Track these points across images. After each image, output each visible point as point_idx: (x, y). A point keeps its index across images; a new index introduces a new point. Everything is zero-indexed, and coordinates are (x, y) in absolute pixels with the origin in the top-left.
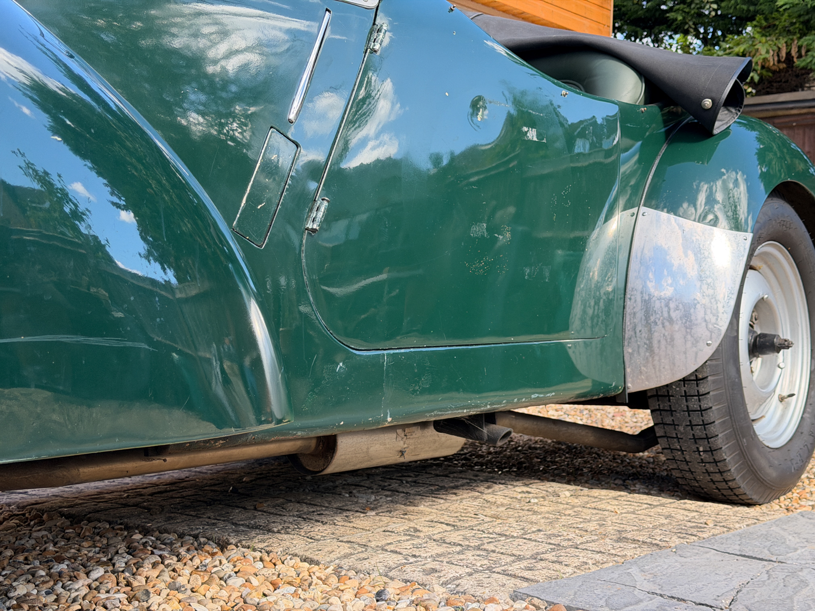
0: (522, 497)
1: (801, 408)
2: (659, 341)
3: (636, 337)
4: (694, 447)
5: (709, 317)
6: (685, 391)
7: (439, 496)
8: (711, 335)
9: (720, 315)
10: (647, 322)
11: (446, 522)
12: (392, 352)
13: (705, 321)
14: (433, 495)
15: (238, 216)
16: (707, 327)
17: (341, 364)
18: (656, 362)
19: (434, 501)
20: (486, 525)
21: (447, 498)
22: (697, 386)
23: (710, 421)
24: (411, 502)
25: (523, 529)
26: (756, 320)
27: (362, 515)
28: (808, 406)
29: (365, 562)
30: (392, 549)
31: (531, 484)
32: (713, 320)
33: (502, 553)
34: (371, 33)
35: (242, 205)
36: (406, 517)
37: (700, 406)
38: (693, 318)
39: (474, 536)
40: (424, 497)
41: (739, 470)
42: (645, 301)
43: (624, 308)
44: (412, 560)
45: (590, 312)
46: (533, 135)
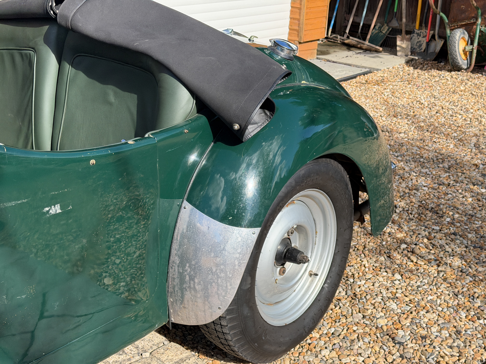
1: (323, 280)
3: (175, 293)
5: (221, 291)
8: (221, 303)
9: (229, 290)
10: (181, 287)
13: (218, 294)
16: (219, 298)
22: (220, 320)
28: (329, 278)
32: (223, 294)
37: (222, 331)
38: (210, 291)
42: (180, 273)
46: (56, 209)
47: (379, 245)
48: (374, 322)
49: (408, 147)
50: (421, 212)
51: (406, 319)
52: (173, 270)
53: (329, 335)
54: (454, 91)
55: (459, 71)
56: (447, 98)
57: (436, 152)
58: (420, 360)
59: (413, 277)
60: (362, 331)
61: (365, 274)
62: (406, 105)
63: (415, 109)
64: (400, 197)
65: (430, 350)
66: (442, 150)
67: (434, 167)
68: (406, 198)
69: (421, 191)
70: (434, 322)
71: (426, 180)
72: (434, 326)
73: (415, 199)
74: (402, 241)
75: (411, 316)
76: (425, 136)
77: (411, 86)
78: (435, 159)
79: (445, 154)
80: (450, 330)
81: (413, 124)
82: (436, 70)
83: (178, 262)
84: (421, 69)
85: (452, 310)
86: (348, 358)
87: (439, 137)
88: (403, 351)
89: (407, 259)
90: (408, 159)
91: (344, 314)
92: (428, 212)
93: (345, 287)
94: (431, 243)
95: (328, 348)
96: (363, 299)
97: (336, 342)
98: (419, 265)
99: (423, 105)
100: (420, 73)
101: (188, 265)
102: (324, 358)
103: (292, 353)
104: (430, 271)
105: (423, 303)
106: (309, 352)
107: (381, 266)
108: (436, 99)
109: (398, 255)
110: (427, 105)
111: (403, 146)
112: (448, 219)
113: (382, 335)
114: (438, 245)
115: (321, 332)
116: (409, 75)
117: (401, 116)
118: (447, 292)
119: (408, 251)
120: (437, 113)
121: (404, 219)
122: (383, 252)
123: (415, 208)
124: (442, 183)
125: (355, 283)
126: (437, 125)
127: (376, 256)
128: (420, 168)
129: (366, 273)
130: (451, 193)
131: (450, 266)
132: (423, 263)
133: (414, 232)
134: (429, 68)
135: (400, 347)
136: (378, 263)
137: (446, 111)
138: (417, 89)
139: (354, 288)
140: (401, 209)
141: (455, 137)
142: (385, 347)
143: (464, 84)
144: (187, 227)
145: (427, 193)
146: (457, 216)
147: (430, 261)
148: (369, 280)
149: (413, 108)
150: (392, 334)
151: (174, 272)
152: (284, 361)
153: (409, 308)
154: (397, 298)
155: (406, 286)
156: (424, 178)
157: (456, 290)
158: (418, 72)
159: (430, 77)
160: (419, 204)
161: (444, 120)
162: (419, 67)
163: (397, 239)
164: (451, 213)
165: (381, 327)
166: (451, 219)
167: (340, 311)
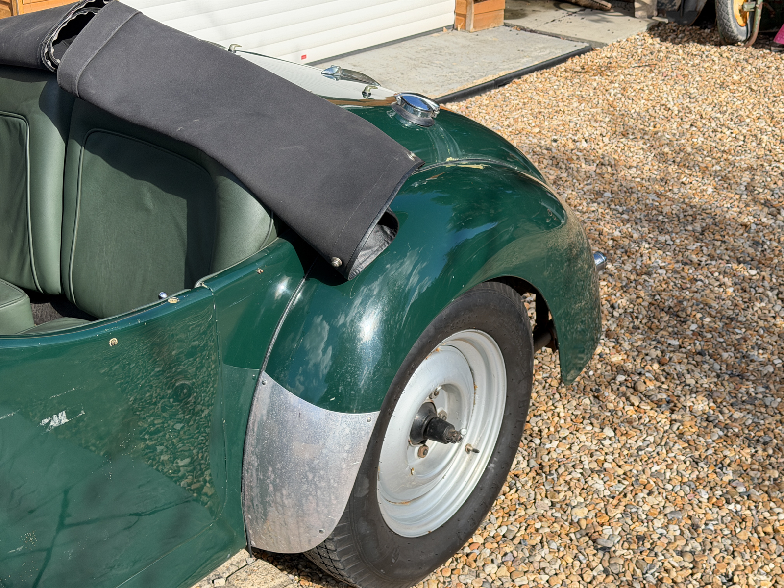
1: (486, 460)
2: (274, 521)
3: (254, 508)
5: (322, 508)
8: (324, 524)
9: (333, 506)
10: (262, 500)
13: (317, 511)
16: (319, 517)
18: (273, 536)
28: (495, 455)
32: (326, 511)
38: (305, 508)
42: (260, 479)
43: (242, 478)
46: (61, 419)
47: (584, 377)
48: (567, 512)
49: (640, 195)
50: (652, 315)
51: (616, 506)
52: (250, 474)
53: (498, 539)
54: (723, 83)
55: (733, 44)
56: (710, 97)
57: (683, 202)
58: (634, 577)
59: (631, 432)
60: (548, 530)
61: (559, 429)
62: (644, 114)
63: (657, 119)
64: (622, 287)
65: (649, 560)
66: (695, 198)
67: (678, 230)
68: (630, 289)
69: (655, 275)
70: (659, 510)
71: (665, 255)
72: (659, 517)
73: (645, 293)
74: (620, 369)
75: (624, 502)
76: (669, 173)
77: (653, 75)
78: (681, 216)
79: (698, 206)
80: (682, 524)
81: (652, 149)
82: (696, 44)
83: (256, 464)
84: (673, 41)
85: (688, 488)
86: (525, 577)
87: (691, 172)
88: (609, 562)
89: (625, 401)
90: (639, 217)
91: (522, 501)
92: (663, 314)
93: (527, 454)
94: (664, 370)
95: (495, 561)
96: (553, 474)
97: (508, 550)
98: (642, 411)
99: (670, 112)
100: (670, 50)
101: (271, 469)
102: (488, 578)
103: (441, 571)
104: (658, 420)
105: (643, 478)
106: (467, 568)
107: (584, 414)
108: (693, 101)
109: (611, 394)
110: (676, 112)
111: (632, 192)
112: (694, 327)
113: (578, 536)
114: (675, 373)
115: (485, 534)
116: (651, 53)
117: (633, 133)
118: (683, 458)
119: (627, 386)
120: (692, 125)
121: (625, 329)
122: (588, 389)
123: (643, 309)
124: (689, 262)
125: (542, 445)
126: (689, 150)
127: (578, 396)
128: (656, 233)
129: (561, 427)
130: (702, 278)
131: (691, 411)
132: (649, 408)
133: (639, 352)
134: (685, 39)
135: (604, 555)
136: (579, 409)
137: (707, 123)
138: (664, 80)
139: (540, 454)
140: (621, 311)
141: (716, 172)
142: (581, 557)
143: (740, 68)
144: (268, 412)
145: (664, 280)
146: (707, 320)
147: (660, 403)
148: (564, 441)
149: (655, 117)
150: (595, 532)
151: (251, 477)
152: (428, 584)
153: (621, 488)
154: (605, 470)
155: (620, 449)
156: (661, 252)
157: (697, 454)
158: (667, 48)
159: (686, 57)
160: (650, 301)
161: (702, 139)
162: (670, 38)
163: (612, 365)
164: (699, 315)
165: (578, 522)
166: (699, 327)
167: (516, 496)
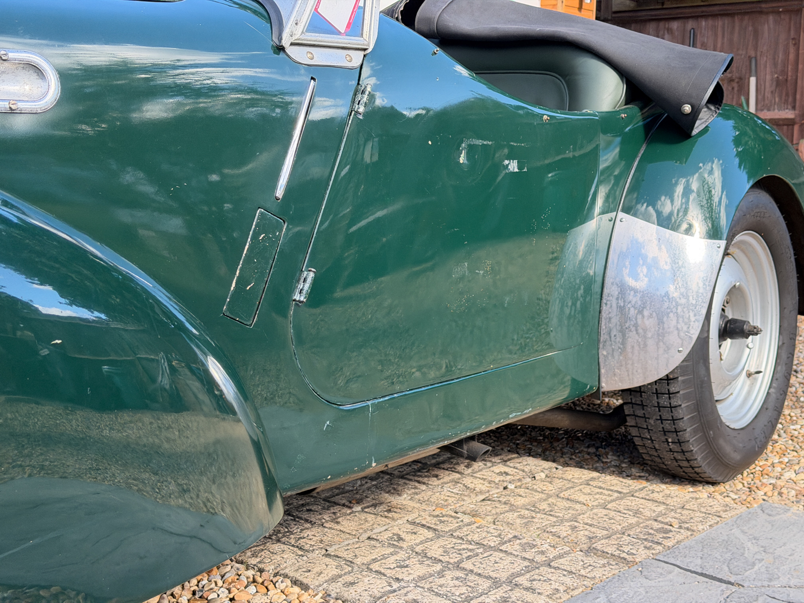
0: (500, 481)
1: (767, 383)
2: (633, 347)
3: (611, 340)
4: (663, 438)
5: (681, 325)
6: (656, 389)
7: (421, 479)
8: (682, 343)
9: (692, 323)
10: (622, 328)
11: (428, 525)
12: (376, 401)
13: (677, 329)
14: (416, 478)
15: (228, 300)
16: (678, 335)
17: (328, 423)
18: (629, 366)
19: (416, 488)
20: (465, 529)
21: (430, 483)
22: (668, 385)
23: (679, 417)
24: (395, 489)
25: (500, 535)
26: (727, 303)
27: (349, 512)
28: (774, 381)
29: (352, 589)
30: (377, 569)
31: (509, 460)
32: (685, 328)
33: (479, 575)
34: (355, 94)
35: (232, 289)
36: (390, 515)
37: (670, 404)
38: (666, 326)
39: (453, 547)
40: (407, 482)
41: (704, 458)
42: (620, 307)
43: (600, 312)
44: (396, 585)
45: (567, 311)
46: (514, 166)
53: (784, 463)
97: (797, 467)
102: (790, 480)
106: (766, 476)
115: (770, 461)
151: (610, 308)
